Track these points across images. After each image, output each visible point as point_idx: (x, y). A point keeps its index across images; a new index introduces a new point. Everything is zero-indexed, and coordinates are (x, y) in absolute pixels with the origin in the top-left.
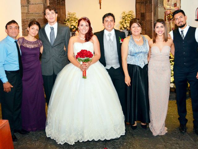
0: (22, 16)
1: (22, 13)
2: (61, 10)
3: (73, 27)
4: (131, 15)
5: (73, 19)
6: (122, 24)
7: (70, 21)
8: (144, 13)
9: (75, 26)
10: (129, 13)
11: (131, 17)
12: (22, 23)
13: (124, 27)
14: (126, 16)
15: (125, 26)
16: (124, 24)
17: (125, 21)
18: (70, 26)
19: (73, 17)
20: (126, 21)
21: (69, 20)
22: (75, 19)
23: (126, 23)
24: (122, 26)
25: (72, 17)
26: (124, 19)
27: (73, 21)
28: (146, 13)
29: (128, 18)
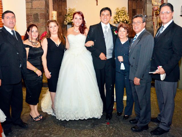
0: (26, 11)
1: (26, 8)
2: (63, 6)
4: (124, 11)
6: (116, 19)
10: (122, 9)
11: (124, 13)
12: (26, 17)
13: (117, 22)
14: (119, 11)
15: (119, 21)
17: (118, 16)
18: (70, 20)
20: (120, 16)
23: (119, 18)
24: (116, 21)
26: (117, 14)
28: (137, 9)
29: (121, 14)
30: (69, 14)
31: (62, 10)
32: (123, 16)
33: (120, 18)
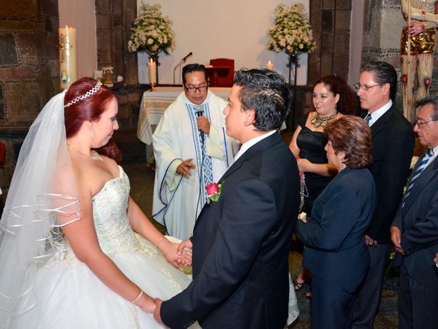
3: (150, 41)
4: (298, 14)
5: (153, 21)
6: (275, 36)
7: (145, 26)
8: (329, 12)
9: (157, 39)
10: (293, 11)
11: (298, 20)
13: (279, 46)
14: (286, 16)
15: (282, 43)
16: (280, 37)
17: (282, 30)
18: (144, 39)
19: (155, 15)
20: (286, 31)
21: (144, 24)
22: (158, 22)
23: (284, 35)
24: (275, 43)
25: (150, 16)
26: (279, 23)
27: (153, 27)
28: (335, 10)
29: (290, 23)
30: (142, 21)
31: (122, 7)
32: (297, 28)
33: (287, 37)
